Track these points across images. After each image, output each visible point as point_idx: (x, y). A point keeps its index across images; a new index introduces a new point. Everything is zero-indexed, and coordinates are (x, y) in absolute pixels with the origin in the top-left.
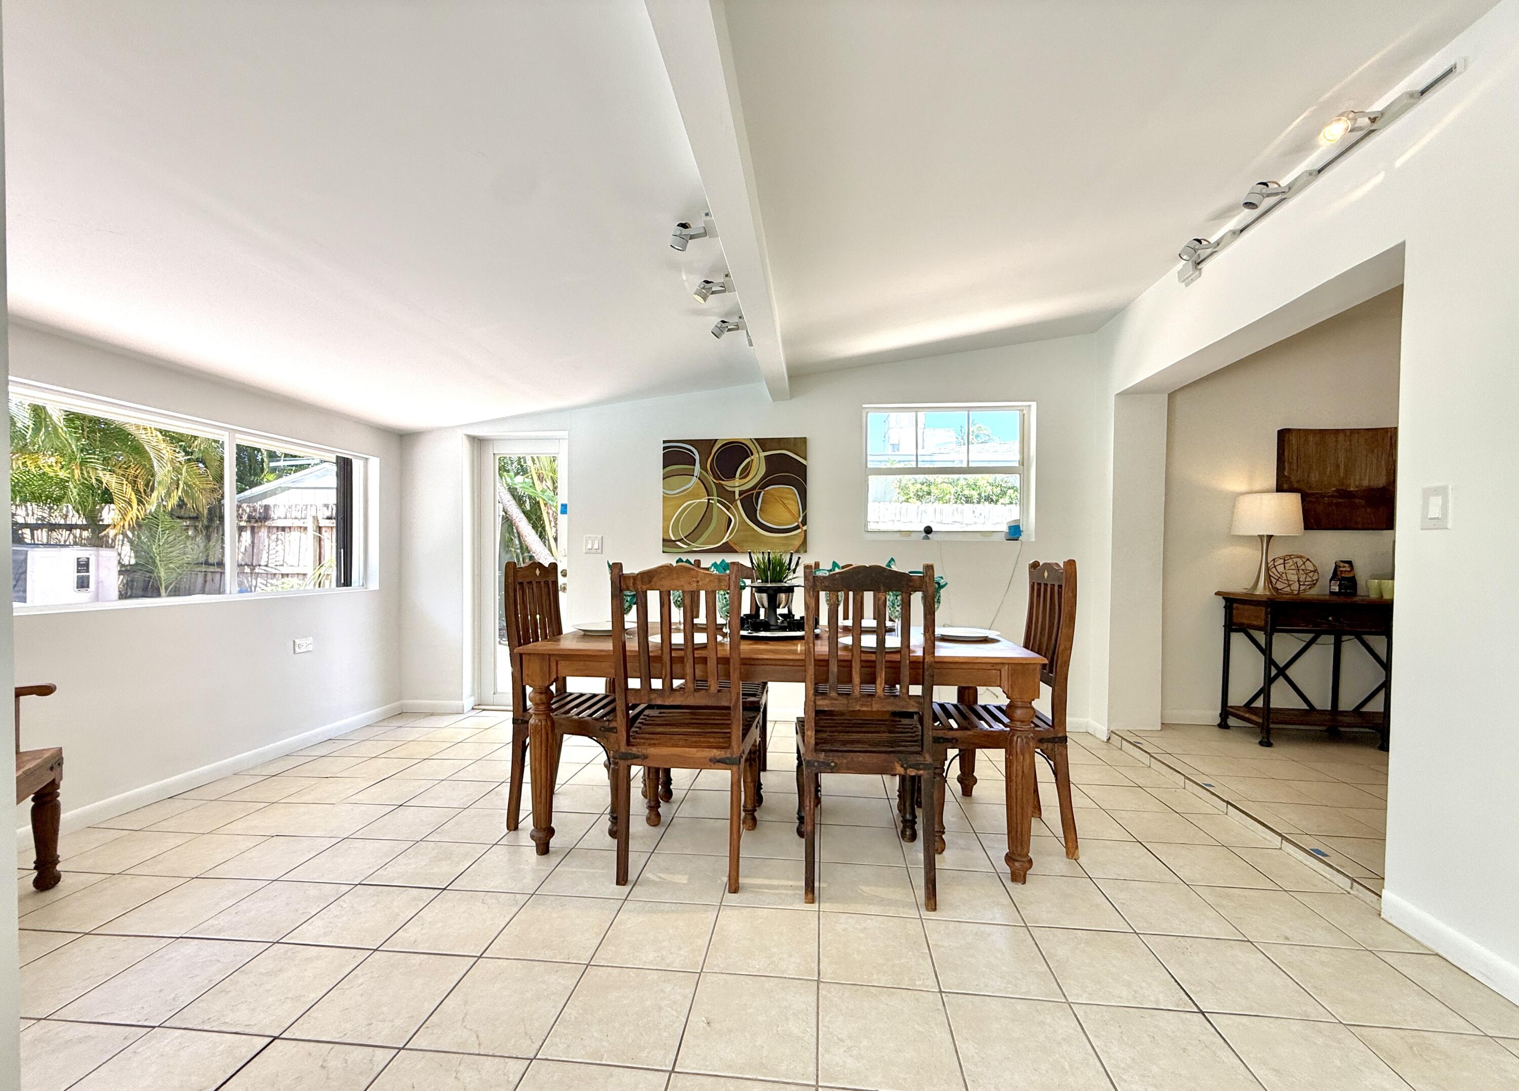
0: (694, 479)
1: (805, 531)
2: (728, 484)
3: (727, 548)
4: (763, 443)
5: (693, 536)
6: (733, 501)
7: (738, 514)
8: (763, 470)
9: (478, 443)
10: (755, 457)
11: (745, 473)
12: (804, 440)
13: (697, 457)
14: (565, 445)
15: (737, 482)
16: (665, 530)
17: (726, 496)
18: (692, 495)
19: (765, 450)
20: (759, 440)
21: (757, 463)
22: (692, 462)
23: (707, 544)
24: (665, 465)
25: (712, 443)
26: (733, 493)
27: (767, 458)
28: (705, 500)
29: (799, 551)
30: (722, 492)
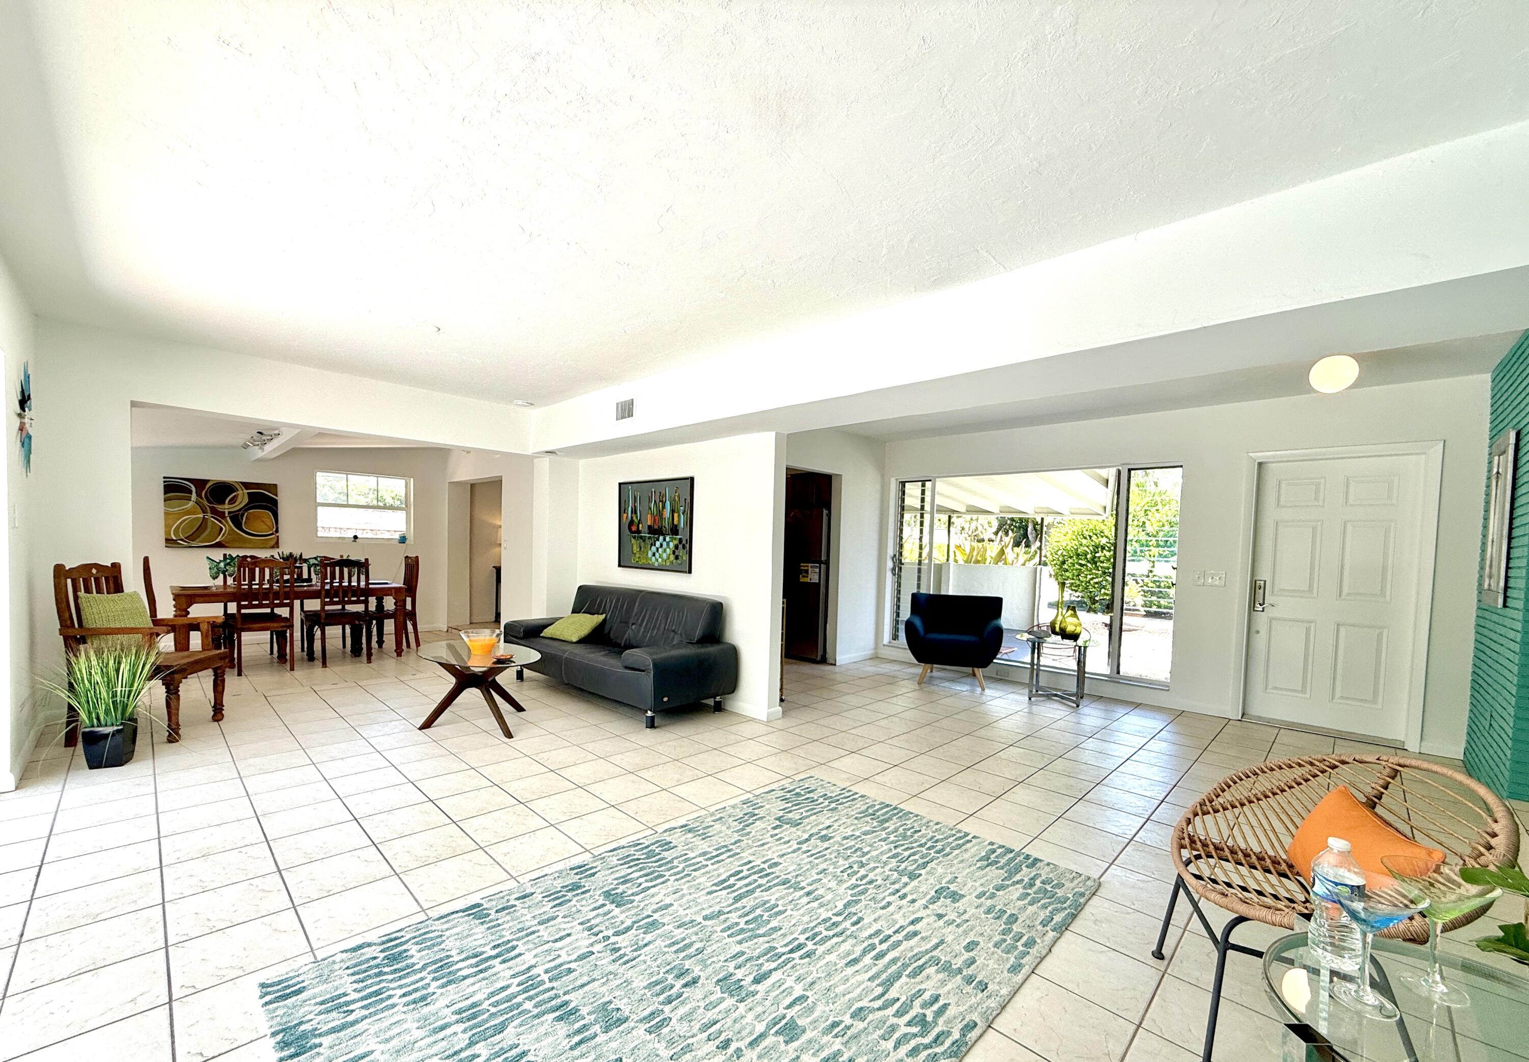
1: (278, 537)
2: (220, 507)
3: (220, 545)
4: (247, 485)
5: (192, 538)
6: (223, 517)
8: (247, 500)
10: (240, 492)
11: (232, 501)
12: (275, 485)
13: (194, 489)
15: (226, 506)
16: (167, 533)
17: (218, 514)
18: (188, 512)
19: (247, 489)
20: (242, 483)
21: (243, 498)
22: (190, 492)
23: (202, 542)
24: (165, 493)
25: (206, 482)
26: (224, 513)
27: (248, 493)
28: (201, 516)
29: (273, 547)
30: (214, 512)
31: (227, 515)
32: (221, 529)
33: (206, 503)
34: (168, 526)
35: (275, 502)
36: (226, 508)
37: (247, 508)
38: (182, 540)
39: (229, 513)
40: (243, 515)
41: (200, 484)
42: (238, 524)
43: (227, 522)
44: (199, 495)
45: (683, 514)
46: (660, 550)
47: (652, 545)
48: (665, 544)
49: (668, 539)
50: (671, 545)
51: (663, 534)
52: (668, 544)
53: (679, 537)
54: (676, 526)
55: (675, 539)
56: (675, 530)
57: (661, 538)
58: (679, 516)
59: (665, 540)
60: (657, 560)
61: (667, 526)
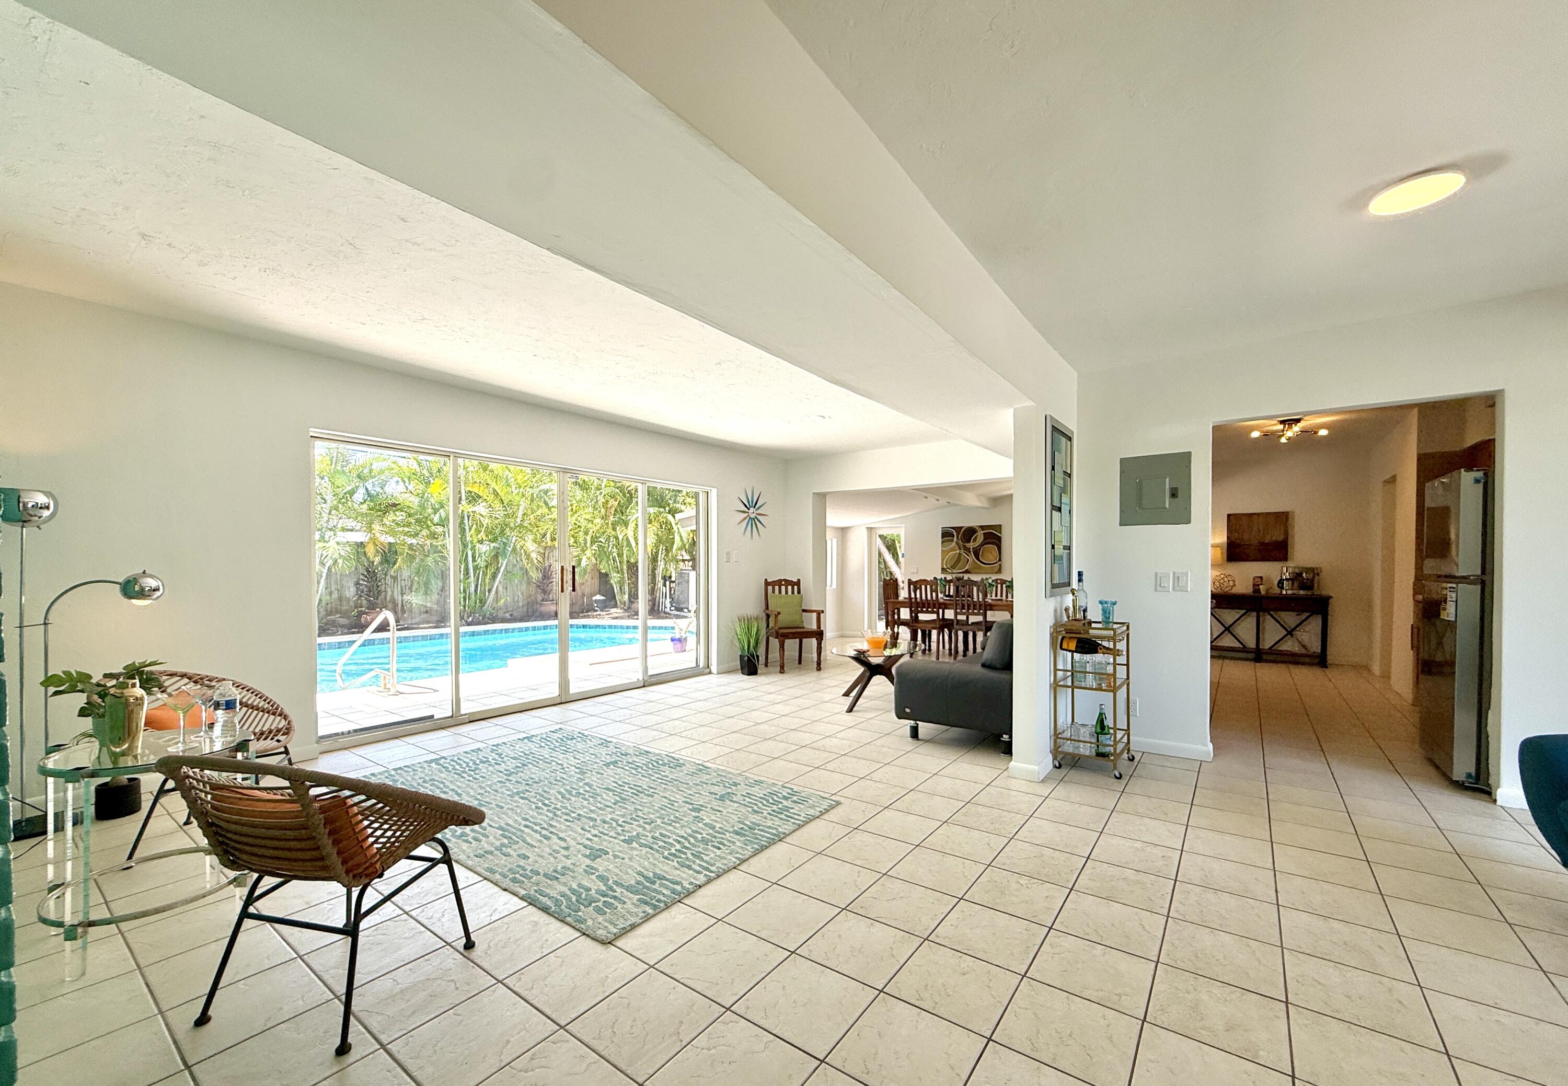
0: (954, 544)
1: (1000, 565)
3: (967, 572)
4: (982, 527)
5: (953, 567)
6: (970, 552)
7: (972, 558)
8: (983, 539)
9: (870, 529)
10: (979, 533)
11: (975, 540)
12: (1000, 526)
13: (955, 534)
14: (903, 530)
15: (971, 544)
16: (942, 565)
17: (967, 550)
18: (953, 550)
19: (983, 530)
20: (980, 526)
21: (980, 536)
22: (953, 536)
23: (958, 570)
24: (942, 537)
25: (961, 527)
27: (984, 533)
28: (958, 552)
30: (965, 548)
31: (971, 550)
32: (968, 560)
33: (961, 542)
34: (943, 560)
35: (999, 539)
37: (982, 545)
38: (949, 567)
39: (973, 548)
40: (980, 549)
41: (958, 529)
42: (978, 558)
43: (971, 554)
44: (958, 538)
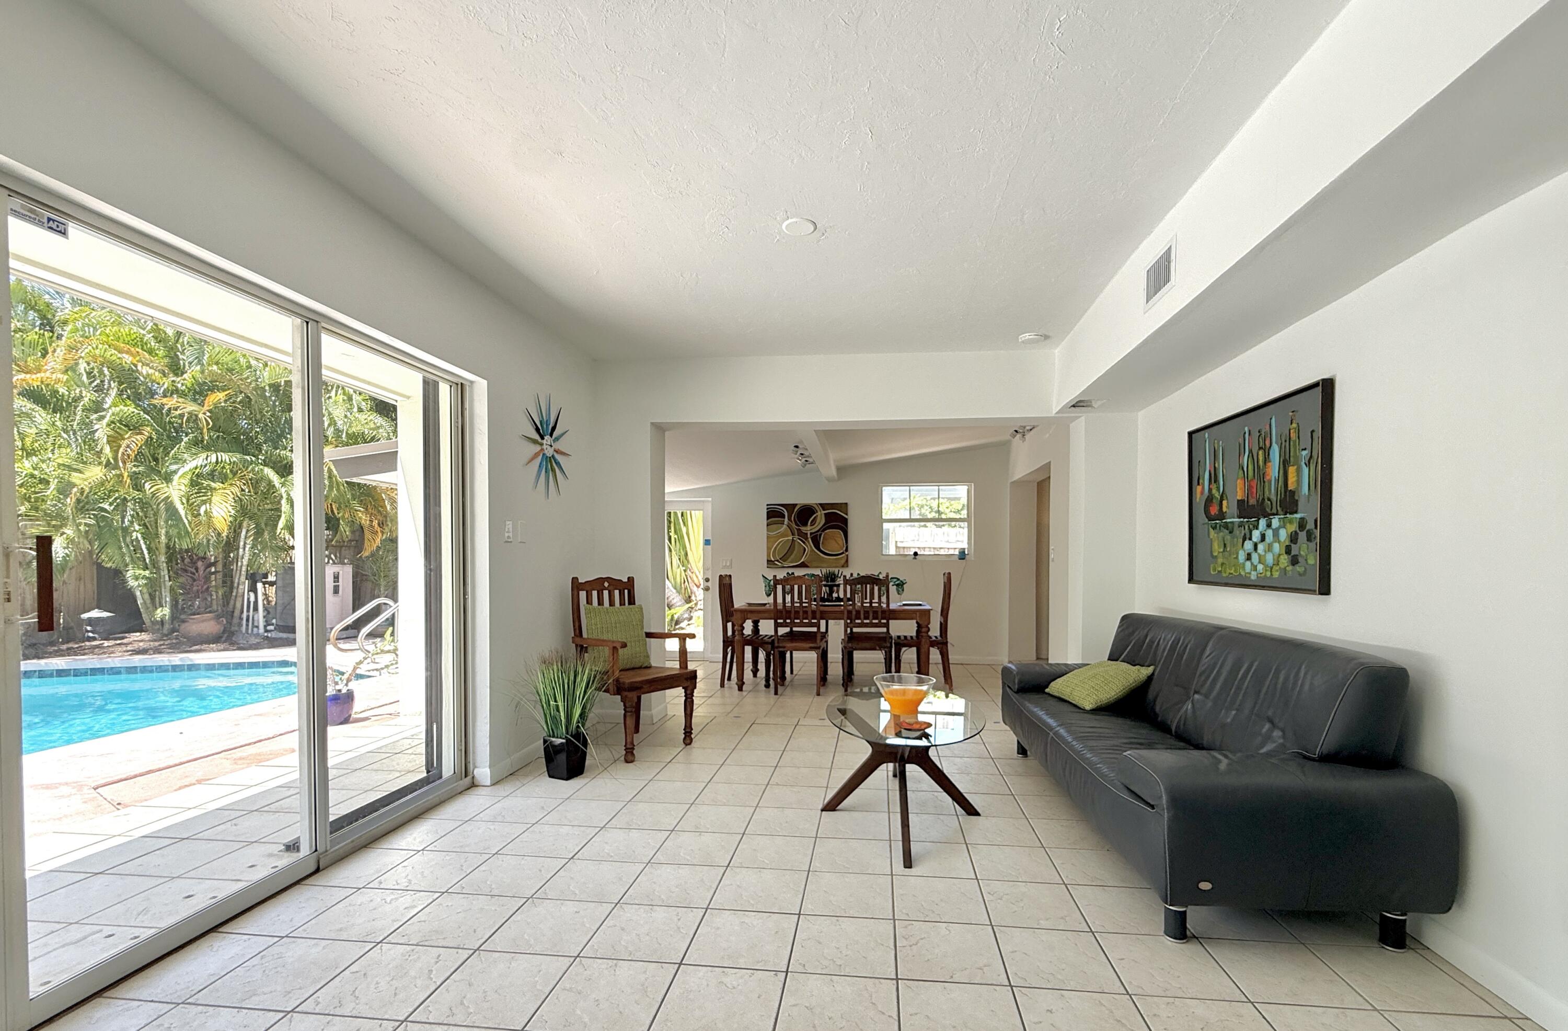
0: (785, 526)
1: (847, 554)
2: (803, 528)
3: (803, 565)
4: (823, 506)
5: (784, 558)
6: (806, 539)
7: (809, 546)
8: (824, 521)
10: (819, 513)
11: (813, 523)
12: (846, 504)
13: (786, 514)
14: (709, 505)
16: (768, 555)
17: (803, 536)
18: (783, 535)
19: (824, 510)
20: (820, 504)
21: (820, 517)
22: (783, 516)
23: (792, 562)
24: (768, 518)
25: (795, 505)
26: (807, 534)
27: (825, 514)
28: (791, 538)
29: (843, 566)
30: (800, 533)
31: (809, 536)
32: (805, 550)
33: (794, 526)
34: (769, 549)
35: (845, 521)
36: (808, 529)
37: (823, 529)
38: (777, 561)
39: (811, 534)
40: (821, 535)
41: (790, 507)
42: (817, 546)
43: (809, 542)
44: (789, 519)
45: (1308, 464)
46: (1261, 547)
47: (1244, 540)
48: (1269, 533)
49: (1275, 522)
50: (1283, 534)
51: (1266, 515)
52: (1276, 533)
53: (1298, 516)
54: (1293, 493)
55: (1291, 522)
56: (1289, 503)
57: (1263, 522)
58: (1299, 472)
59: (1269, 526)
60: (1255, 568)
61: (1273, 498)
